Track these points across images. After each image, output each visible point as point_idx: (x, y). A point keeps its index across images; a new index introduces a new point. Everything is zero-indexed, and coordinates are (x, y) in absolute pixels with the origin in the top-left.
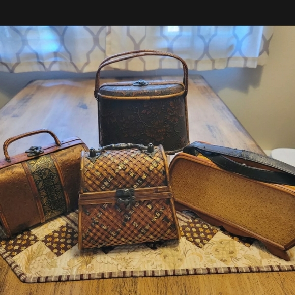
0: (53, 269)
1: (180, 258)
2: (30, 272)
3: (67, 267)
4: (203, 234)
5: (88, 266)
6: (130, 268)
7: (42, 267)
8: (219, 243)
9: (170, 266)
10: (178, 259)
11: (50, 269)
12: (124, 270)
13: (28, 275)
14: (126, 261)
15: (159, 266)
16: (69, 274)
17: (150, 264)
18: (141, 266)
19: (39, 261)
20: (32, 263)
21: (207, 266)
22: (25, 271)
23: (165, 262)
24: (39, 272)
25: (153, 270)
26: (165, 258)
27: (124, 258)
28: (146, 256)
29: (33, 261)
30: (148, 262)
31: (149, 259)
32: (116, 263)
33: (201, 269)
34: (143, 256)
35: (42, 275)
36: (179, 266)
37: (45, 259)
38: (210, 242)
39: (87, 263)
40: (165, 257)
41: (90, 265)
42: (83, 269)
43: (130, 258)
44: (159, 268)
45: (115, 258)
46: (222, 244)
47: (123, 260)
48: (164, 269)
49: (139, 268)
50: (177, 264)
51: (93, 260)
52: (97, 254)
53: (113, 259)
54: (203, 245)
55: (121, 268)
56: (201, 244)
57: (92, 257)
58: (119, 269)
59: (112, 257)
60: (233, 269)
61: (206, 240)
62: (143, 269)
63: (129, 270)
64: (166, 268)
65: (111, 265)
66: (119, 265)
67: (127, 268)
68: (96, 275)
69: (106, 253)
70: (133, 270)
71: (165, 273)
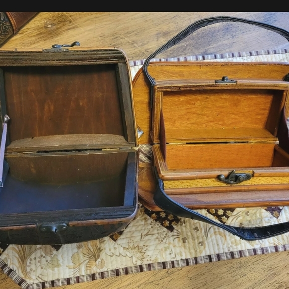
0: (56, 269)
1: (201, 240)
2: (30, 278)
3: (72, 265)
5: (97, 262)
6: (146, 259)
7: (42, 268)
8: (244, 214)
9: (191, 253)
10: (200, 243)
11: (53, 270)
12: (140, 264)
13: (29, 281)
14: (140, 250)
15: (178, 253)
16: (78, 275)
17: (168, 252)
18: (159, 256)
19: (35, 258)
20: (28, 264)
21: (231, 250)
22: (22, 276)
23: (185, 247)
24: (40, 276)
25: (173, 260)
26: (184, 242)
27: (137, 246)
28: (162, 241)
29: (29, 261)
30: (166, 249)
31: (167, 245)
32: (129, 254)
33: (225, 254)
34: (159, 240)
35: (46, 280)
36: (201, 252)
37: (42, 256)
38: (235, 213)
39: (95, 258)
40: (184, 240)
41: (99, 260)
42: (92, 267)
43: (144, 245)
44: (179, 258)
45: (127, 247)
46: (248, 215)
47: (136, 248)
48: (184, 257)
49: (156, 259)
50: (198, 250)
51: (101, 252)
52: (105, 242)
53: (124, 248)
54: (226, 219)
55: (136, 261)
56: (224, 217)
57: (99, 249)
58: (134, 263)
59: (123, 246)
60: (259, 251)
61: (229, 211)
62: (161, 260)
63: (145, 262)
64: (186, 256)
65: (124, 257)
66: (133, 257)
67: (143, 260)
68: (110, 274)
69: (115, 241)
70: (150, 262)
71: (186, 264)
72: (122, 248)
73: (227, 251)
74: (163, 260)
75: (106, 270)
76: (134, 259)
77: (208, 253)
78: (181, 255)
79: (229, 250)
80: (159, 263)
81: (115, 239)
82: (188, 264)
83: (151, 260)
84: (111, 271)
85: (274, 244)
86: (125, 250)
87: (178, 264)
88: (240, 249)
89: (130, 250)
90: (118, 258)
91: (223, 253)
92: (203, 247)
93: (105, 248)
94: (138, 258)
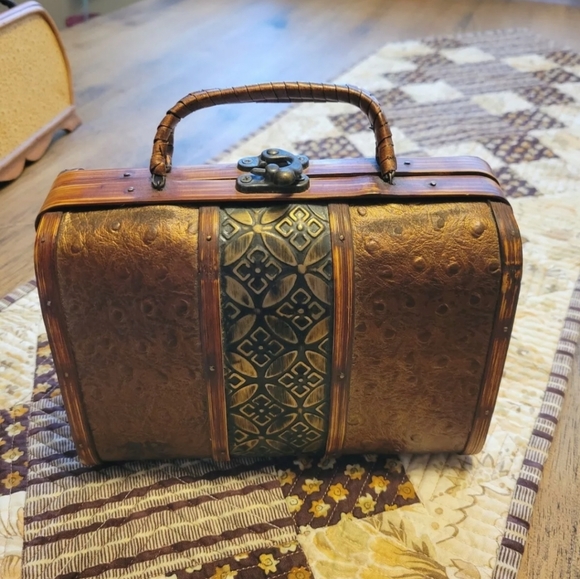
6: (508, 462)
12: (515, 481)
15: (525, 398)
18: (514, 435)
21: (561, 318)
25: (536, 414)
32: (474, 490)
33: (567, 330)
41: (450, 571)
44: (536, 401)
48: (541, 393)
50: (536, 363)
52: (406, 526)
53: (449, 491)
55: (503, 485)
57: (418, 550)
58: (504, 491)
59: (443, 491)
63: (516, 468)
67: (505, 468)
68: (508, 566)
69: (416, 500)
70: (520, 458)
71: (559, 396)
73: (560, 325)
74: (529, 431)
75: (489, 571)
76: (493, 486)
77: (552, 351)
78: (533, 394)
79: (560, 321)
80: (532, 443)
81: (412, 496)
82: (561, 393)
83: (514, 454)
84: (501, 557)
86: (459, 494)
87: (554, 409)
88: (566, 307)
89: (461, 483)
90: (470, 519)
91: (563, 332)
92: (532, 352)
93: (424, 536)
94: (496, 478)
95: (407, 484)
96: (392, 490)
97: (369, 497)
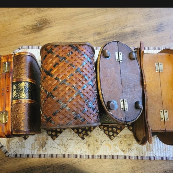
0: (23, 149)
1: (97, 147)
2: (10, 151)
3: (31, 148)
4: (115, 129)
5: (43, 149)
7: (17, 147)
8: (123, 137)
9: (91, 152)
10: (97, 148)
11: (22, 149)
12: (64, 154)
13: (10, 153)
14: (65, 147)
15: (84, 152)
16: (33, 154)
17: (80, 150)
18: (74, 151)
19: (14, 142)
20: (10, 144)
21: (113, 154)
22: (7, 149)
23: (89, 149)
24: (15, 151)
25: (81, 154)
26: (89, 146)
27: (64, 144)
28: (77, 144)
29: (11, 143)
30: (79, 148)
31: (79, 147)
32: (59, 148)
33: (109, 156)
34: (76, 143)
35: (18, 153)
36: (96, 153)
37: (17, 141)
38: (118, 135)
39: (43, 147)
40: (89, 145)
41: (44, 148)
42: (40, 151)
43: (68, 145)
44: (84, 154)
45: (59, 144)
46: (125, 138)
47: (64, 145)
48: (87, 154)
49: (73, 153)
51: (46, 145)
52: (48, 140)
53: (58, 144)
54: (113, 138)
56: (112, 137)
57: (45, 143)
58: (61, 152)
60: (127, 157)
61: (116, 134)
62: (75, 153)
63: (67, 153)
64: (88, 154)
65: (57, 149)
66: (61, 149)
68: (48, 156)
69: (54, 140)
70: (69, 154)
71: (87, 157)
72: (57, 144)
73: (110, 154)
74: (76, 154)
75: (47, 153)
76: (62, 151)
77: (100, 154)
78: (86, 153)
79: (112, 154)
80: (73, 155)
81: (54, 139)
82: (88, 158)
83: (70, 152)
84: (49, 155)
85: (137, 155)
86: (58, 146)
87: (84, 157)
88: (117, 154)
89: (60, 145)
90: (54, 149)
91: (108, 155)
92: (98, 150)
93: (48, 143)
94: (63, 151)
95: (56, 137)
96: (54, 136)
97: (51, 133)
